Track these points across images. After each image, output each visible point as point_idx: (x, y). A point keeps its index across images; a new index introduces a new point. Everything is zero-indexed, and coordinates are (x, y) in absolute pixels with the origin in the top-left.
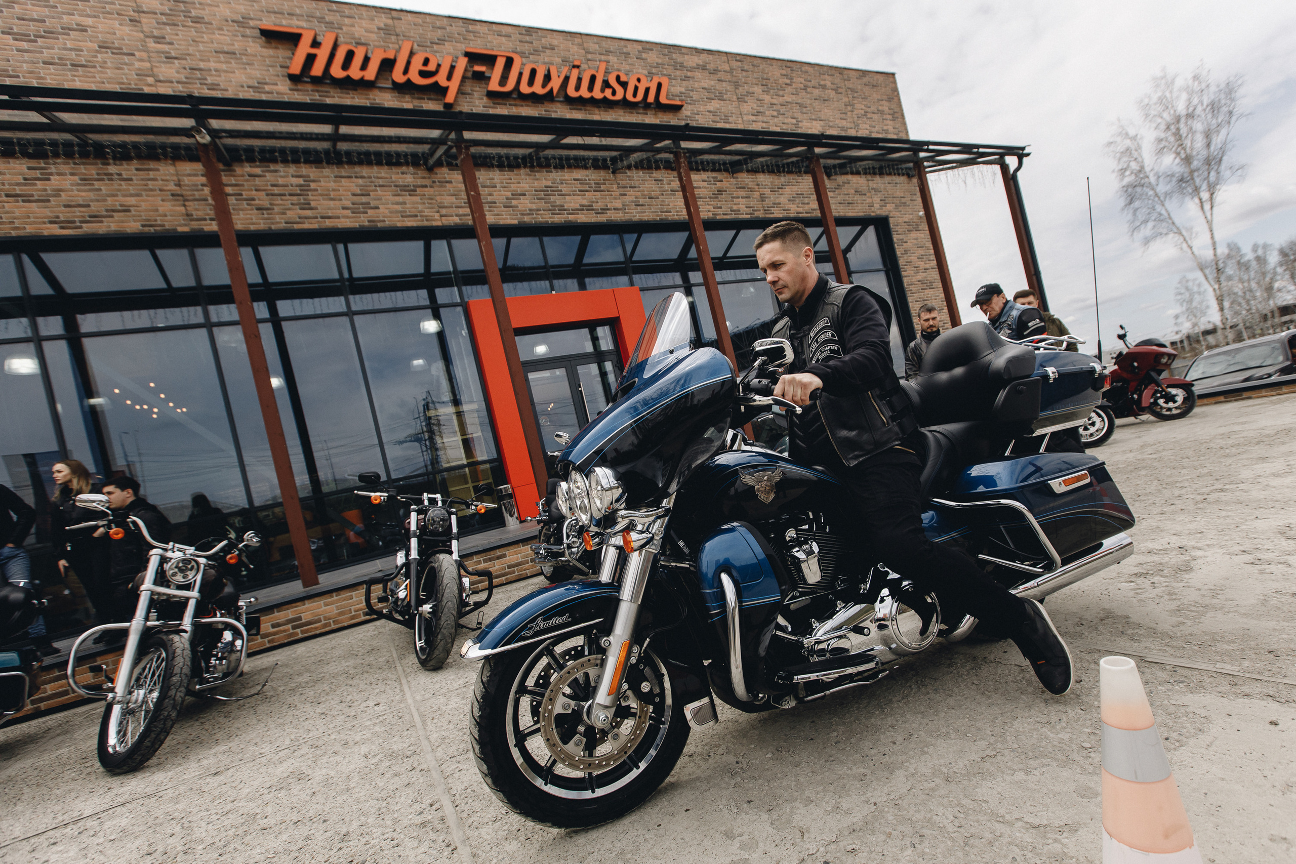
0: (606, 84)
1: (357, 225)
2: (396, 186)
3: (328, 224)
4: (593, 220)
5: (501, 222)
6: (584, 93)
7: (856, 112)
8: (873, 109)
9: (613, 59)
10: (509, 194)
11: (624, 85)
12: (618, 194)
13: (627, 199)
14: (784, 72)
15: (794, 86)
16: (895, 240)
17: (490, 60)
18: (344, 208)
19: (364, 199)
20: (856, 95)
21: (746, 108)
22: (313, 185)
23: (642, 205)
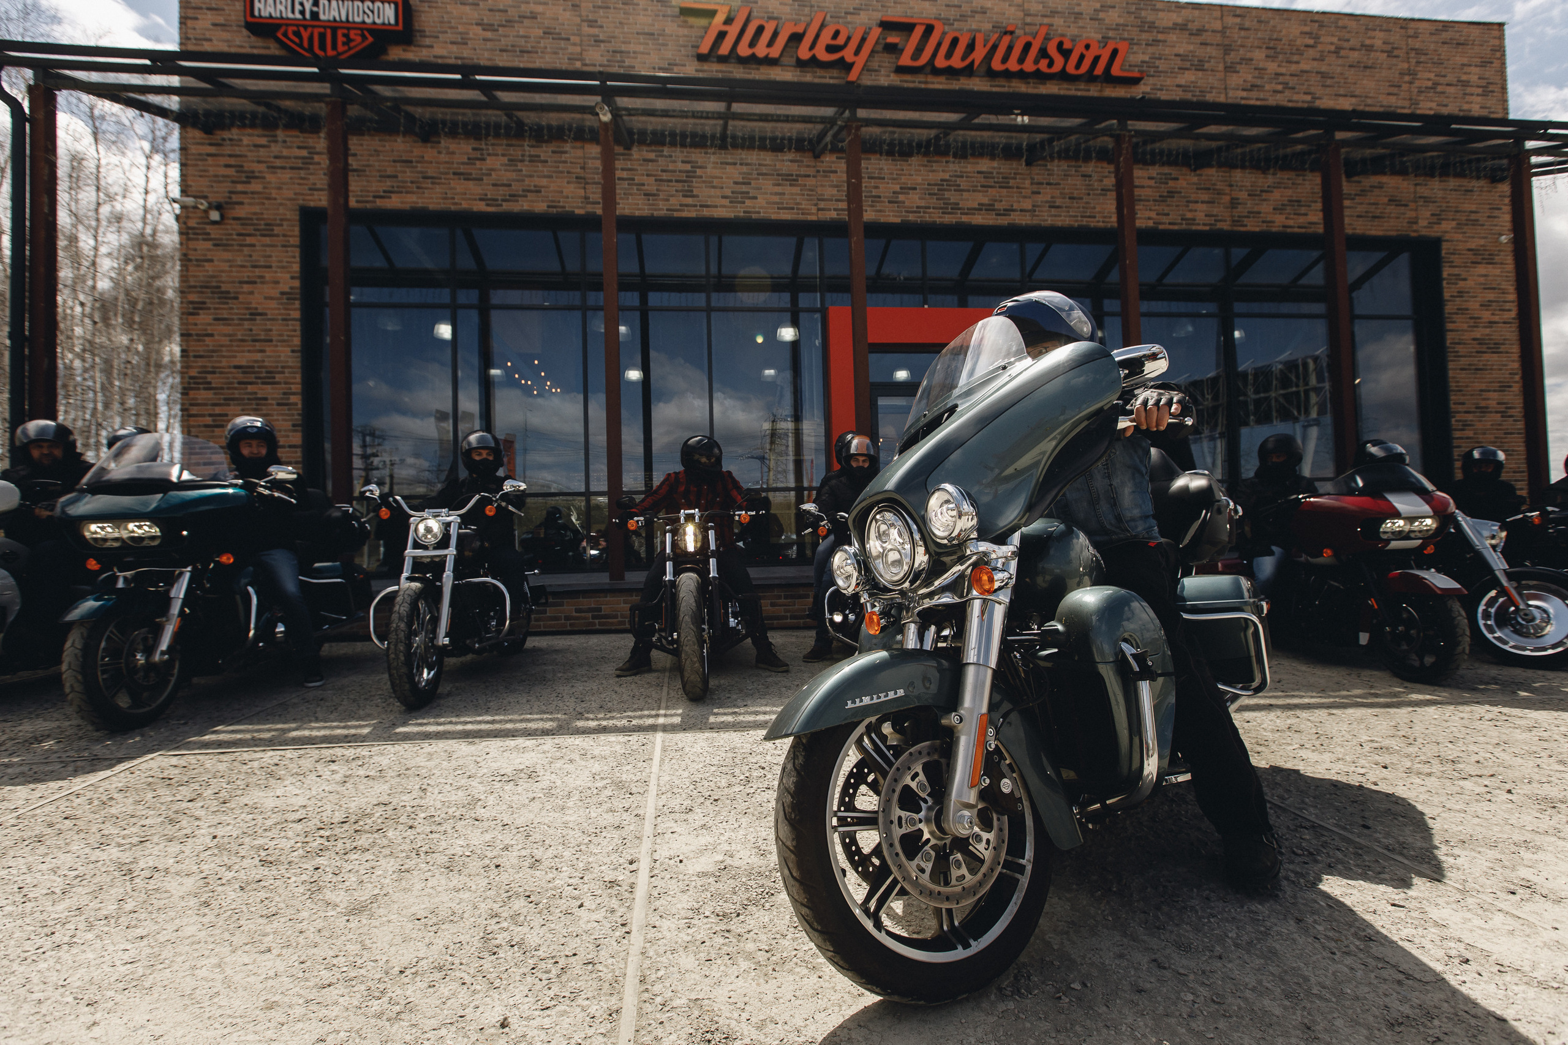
0: (1043, 53)
1: (732, 215)
2: (778, 175)
3: (706, 213)
4: (991, 222)
5: (882, 220)
6: (1013, 65)
7: (1417, 84)
8: (1451, 78)
9: (1058, 22)
10: (897, 188)
11: (1066, 53)
12: (1029, 191)
13: (1039, 199)
14: (1307, 29)
15: (1320, 47)
16: (1445, 275)
17: (906, 28)
18: (724, 197)
19: (744, 188)
20: (1423, 58)
21: (1234, 80)
22: (699, 172)
23: (1058, 207)
